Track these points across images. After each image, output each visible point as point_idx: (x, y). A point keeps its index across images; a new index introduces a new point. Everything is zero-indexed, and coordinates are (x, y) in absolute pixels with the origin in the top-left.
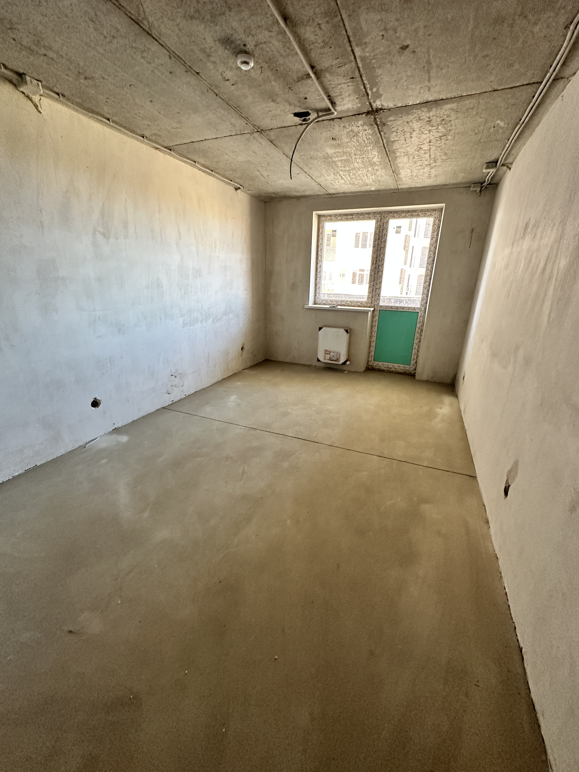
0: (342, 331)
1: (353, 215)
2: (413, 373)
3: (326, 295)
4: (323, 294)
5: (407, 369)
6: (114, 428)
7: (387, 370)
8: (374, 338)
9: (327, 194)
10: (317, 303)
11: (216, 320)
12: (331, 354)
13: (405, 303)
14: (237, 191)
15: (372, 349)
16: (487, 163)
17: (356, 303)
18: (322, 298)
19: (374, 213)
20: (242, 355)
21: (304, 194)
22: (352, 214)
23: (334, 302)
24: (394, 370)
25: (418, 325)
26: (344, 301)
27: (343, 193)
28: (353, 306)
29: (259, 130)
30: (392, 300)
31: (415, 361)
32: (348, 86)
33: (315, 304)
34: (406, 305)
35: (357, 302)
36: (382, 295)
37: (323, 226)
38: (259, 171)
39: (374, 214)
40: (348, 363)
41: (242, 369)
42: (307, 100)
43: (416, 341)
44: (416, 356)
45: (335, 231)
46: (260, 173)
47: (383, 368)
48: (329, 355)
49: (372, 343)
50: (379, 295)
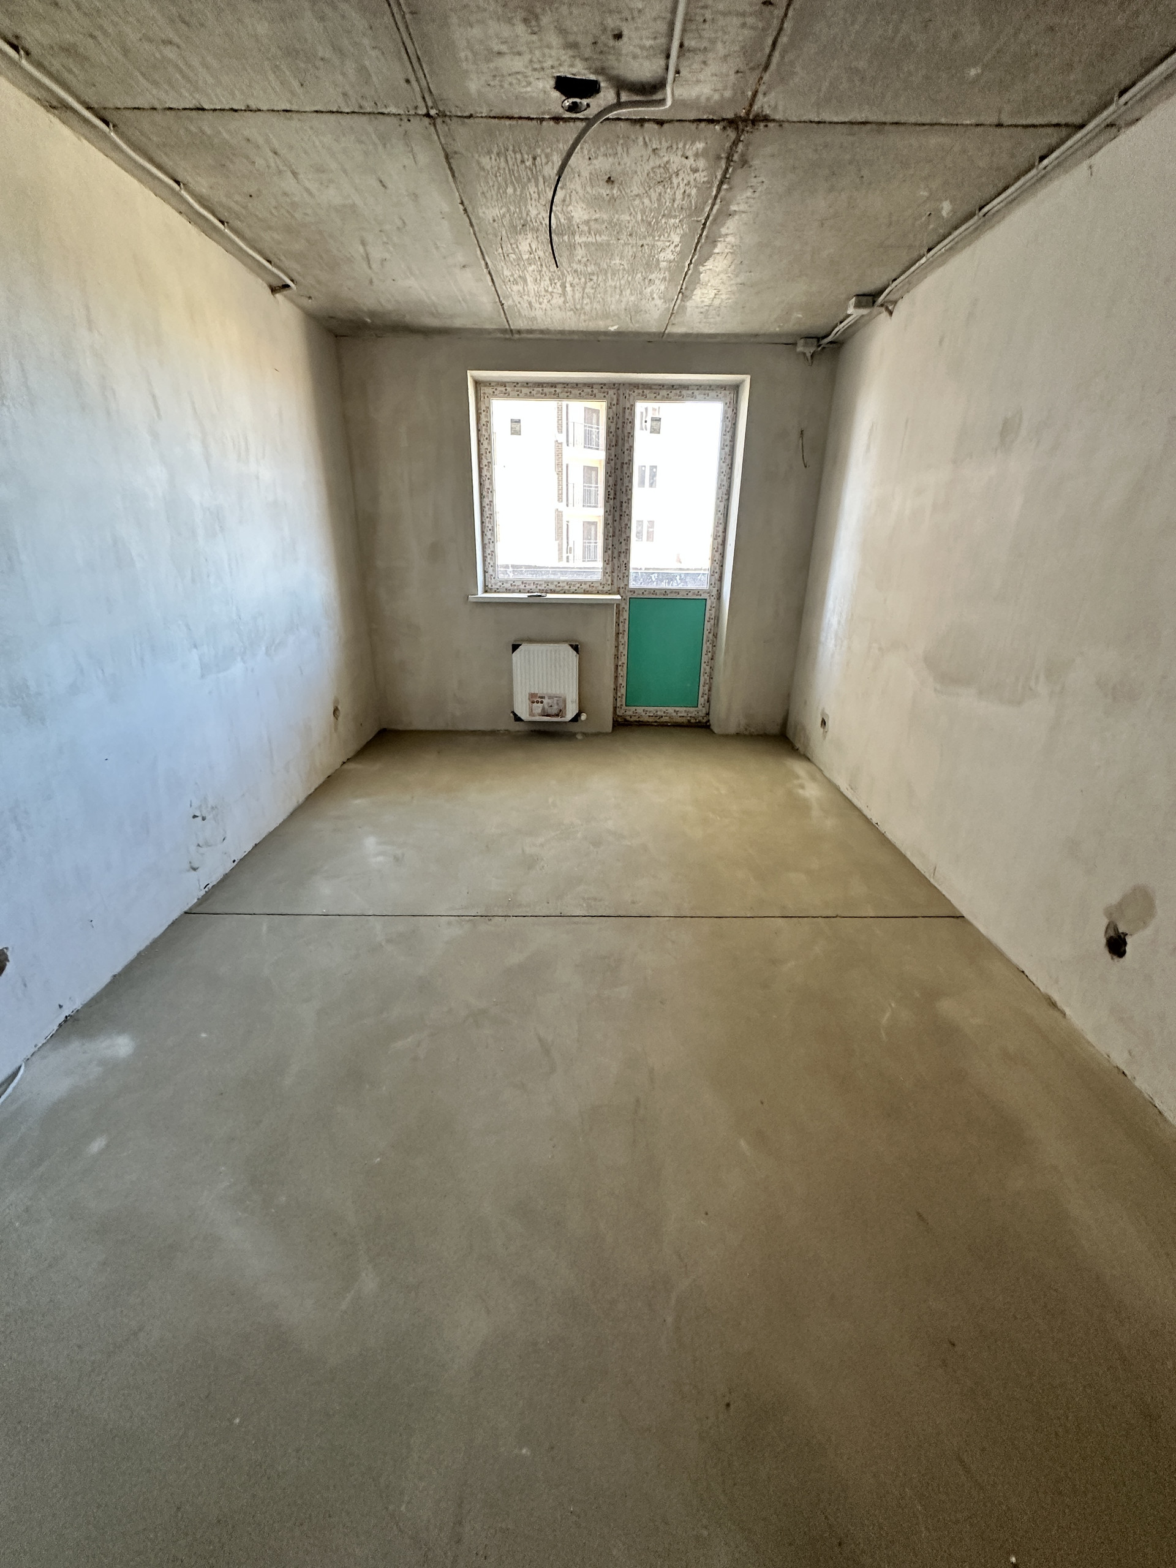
0: (566, 650)
1: (555, 387)
2: (704, 721)
3: (511, 569)
4: (502, 566)
5: (693, 715)
6: (63, 1018)
7: (656, 722)
8: (623, 657)
9: (504, 331)
10: (491, 589)
11: (273, 648)
12: (545, 701)
13: (679, 581)
14: (277, 295)
15: (620, 681)
16: (858, 295)
17: (579, 585)
18: (501, 576)
19: (603, 385)
20: (336, 729)
21: (448, 323)
22: (553, 385)
23: (529, 585)
24: (665, 719)
25: (708, 626)
26: (552, 583)
27: (542, 332)
28: (573, 593)
29: (433, 112)
30: (653, 576)
31: (706, 697)
32: (744, 25)
33: (486, 592)
34: (681, 586)
35: (581, 583)
36: (632, 565)
37: (488, 408)
38: (363, 243)
39: (602, 388)
40: (583, 717)
41: (340, 761)
42: (619, 44)
43: (705, 658)
44: (707, 687)
45: (519, 421)
46: (365, 250)
47: (645, 718)
48: (539, 704)
49: (619, 668)
50: (627, 566)
